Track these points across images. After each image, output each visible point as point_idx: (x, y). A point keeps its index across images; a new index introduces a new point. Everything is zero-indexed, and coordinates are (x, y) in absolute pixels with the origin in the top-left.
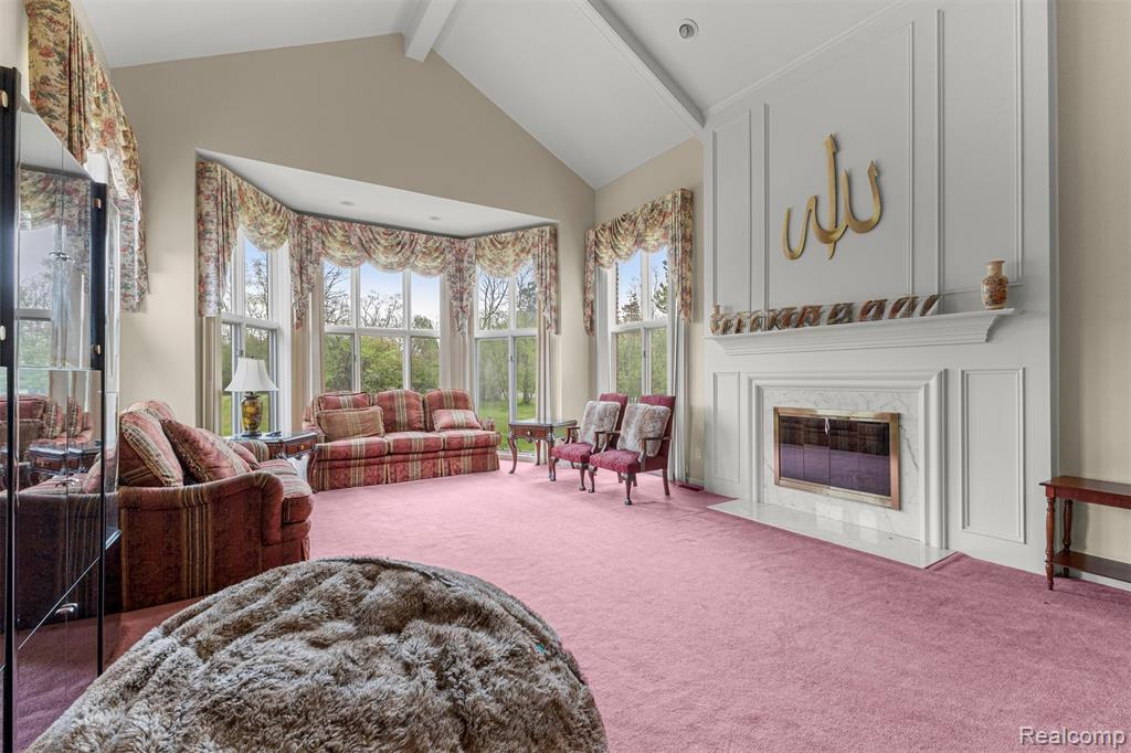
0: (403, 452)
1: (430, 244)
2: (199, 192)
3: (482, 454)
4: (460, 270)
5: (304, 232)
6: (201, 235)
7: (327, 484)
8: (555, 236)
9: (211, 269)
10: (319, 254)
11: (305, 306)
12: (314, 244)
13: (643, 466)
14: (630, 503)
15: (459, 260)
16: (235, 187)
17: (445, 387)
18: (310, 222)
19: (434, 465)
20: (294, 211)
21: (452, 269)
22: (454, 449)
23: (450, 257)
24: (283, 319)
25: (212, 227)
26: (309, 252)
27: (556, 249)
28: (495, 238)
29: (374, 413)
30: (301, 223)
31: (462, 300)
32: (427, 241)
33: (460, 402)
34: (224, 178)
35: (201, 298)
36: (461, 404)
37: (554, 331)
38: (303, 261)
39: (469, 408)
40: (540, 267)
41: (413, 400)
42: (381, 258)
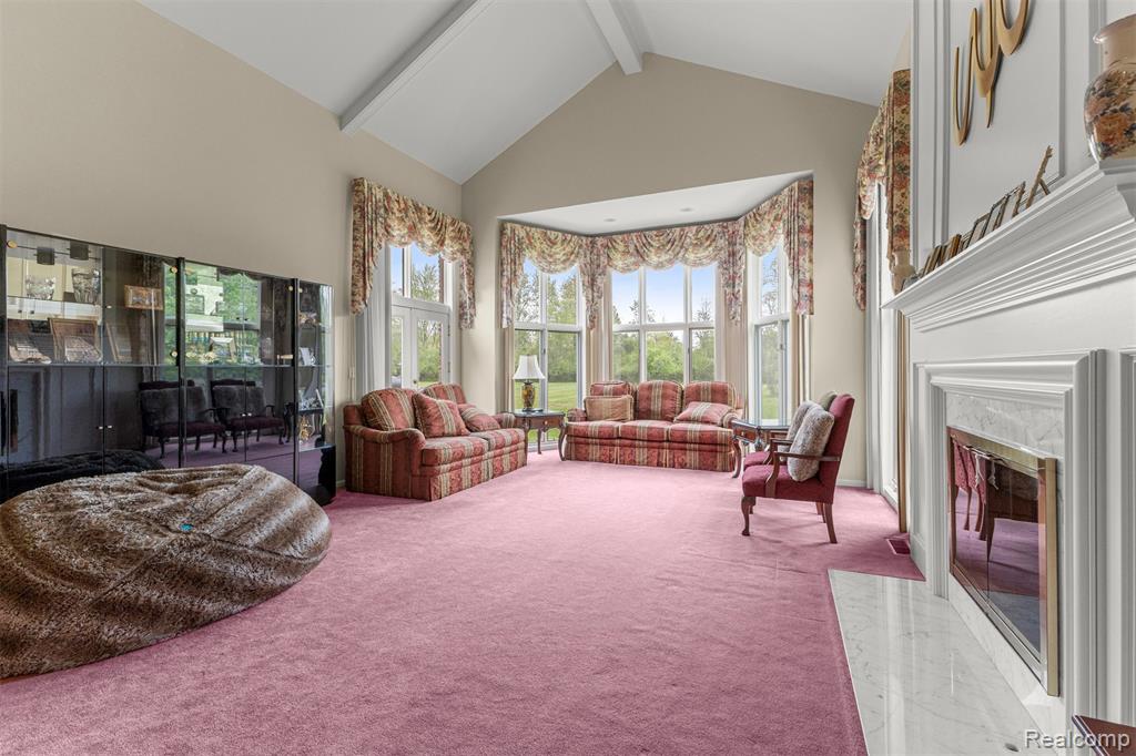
0: (629, 438)
1: (701, 234)
2: (500, 245)
3: (712, 451)
5: (595, 251)
6: (501, 274)
8: (808, 190)
9: (504, 296)
10: (605, 267)
11: (597, 310)
12: (602, 258)
14: (746, 533)
15: (732, 243)
16: (523, 234)
17: (716, 378)
18: (600, 241)
19: (659, 454)
20: (587, 236)
21: (724, 255)
22: (679, 442)
23: (722, 242)
24: (581, 323)
25: (505, 266)
26: (598, 266)
29: (625, 401)
30: (593, 243)
31: (734, 287)
32: (698, 232)
33: (719, 395)
34: (513, 231)
36: (718, 397)
37: (805, 310)
38: (593, 275)
39: (725, 403)
40: (789, 234)
41: (670, 392)
42: (654, 259)
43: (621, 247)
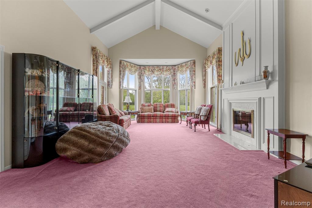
0: (155, 117)
1: (167, 68)
2: (120, 66)
3: (174, 118)
4: (174, 74)
5: (141, 70)
6: (120, 74)
7: (140, 122)
8: (194, 63)
9: (121, 80)
11: (141, 85)
12: (143, 72)
13: (200, 122)
14: (195, 131)
15: (174, 71)
16: (126, 64)
17: (171, 102)
18: (142, 67)
19: (162, 120)
20: (139, 65)
21: (172, 74)
22: (167, 117)
23: (172, 71)
24: (137, 87)
25: (121, 72)
26: (142, 74)
27: (195, 66)
28: (181, 65)
29: (152, 108)
30: (140, 68)
31: (175, 81)
32: (166, 68)
33: (173, 106)
34: (124, 63)
35: (120, 85)
37: (194, 88)
38: (140, 76)
39: (174, 108)
40: (190, 71)
41: (161, 105)
42: (156, 73)
43: (147, 69)
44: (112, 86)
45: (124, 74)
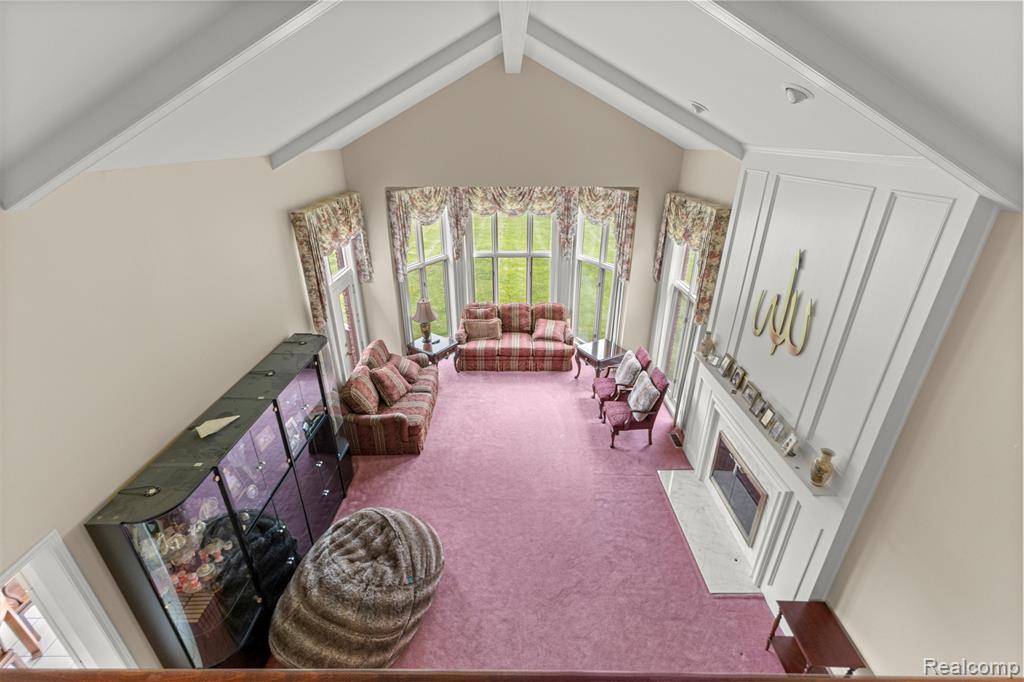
0: (506, 356)
2: (389, 210)
3: (560, 360)
4: (568, 209)
5: (457, 195)
6: (392, 235)
7: (465, 368)
8: (635, 199)
9: (398, 255)
10: (467, 210)
11: (461, 245)
12: (464, 202)
14: (612, 447)
15: (568, 200)
16: (407, 198)
17: (550, 302)
19: (526, 364)
21: (561, 209)
22: (542, 356)
23: (560, 199)
24: (450, 253)
25: (397, 231)
26: (461, 208)
27: (635, 210)
29: (495, 324)
31: (567, 234)
33: (557, 314)
34: (400, 198)
35: (396, 270)
36: (557, 315)
37: (624, 279)
38: (457, 216)
39: (561, 319)
40: (619, 226)
41: (524, 311)
42: (508, 206)
44: (371, 277)
45: (405, 235)
